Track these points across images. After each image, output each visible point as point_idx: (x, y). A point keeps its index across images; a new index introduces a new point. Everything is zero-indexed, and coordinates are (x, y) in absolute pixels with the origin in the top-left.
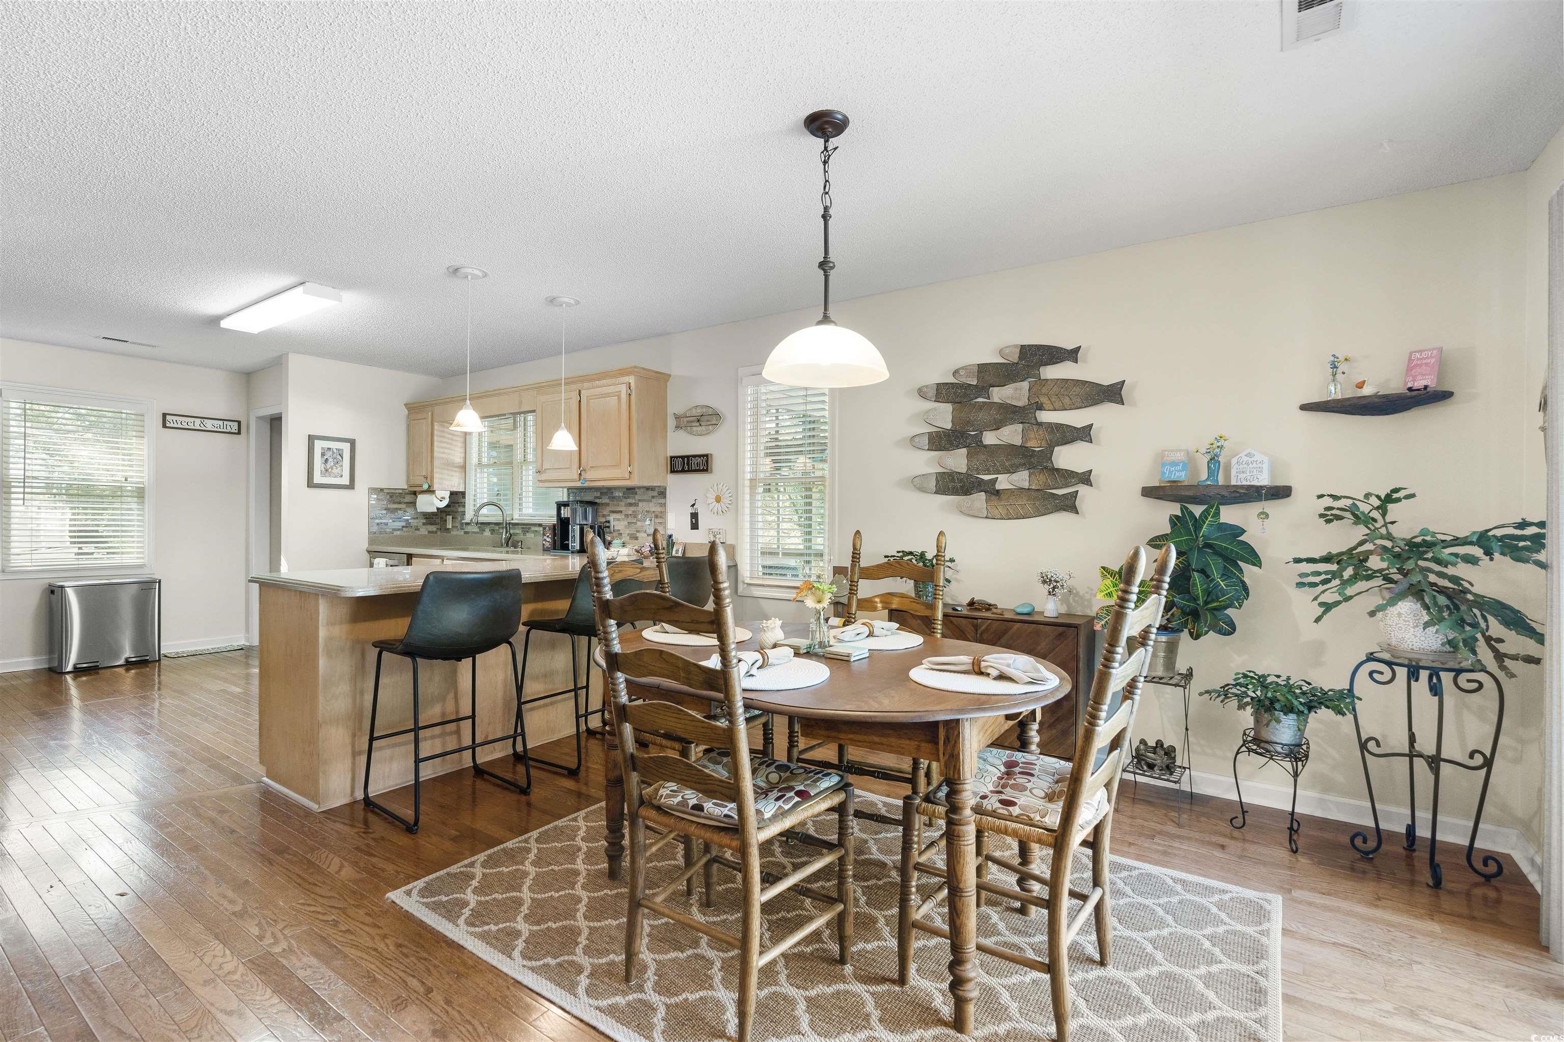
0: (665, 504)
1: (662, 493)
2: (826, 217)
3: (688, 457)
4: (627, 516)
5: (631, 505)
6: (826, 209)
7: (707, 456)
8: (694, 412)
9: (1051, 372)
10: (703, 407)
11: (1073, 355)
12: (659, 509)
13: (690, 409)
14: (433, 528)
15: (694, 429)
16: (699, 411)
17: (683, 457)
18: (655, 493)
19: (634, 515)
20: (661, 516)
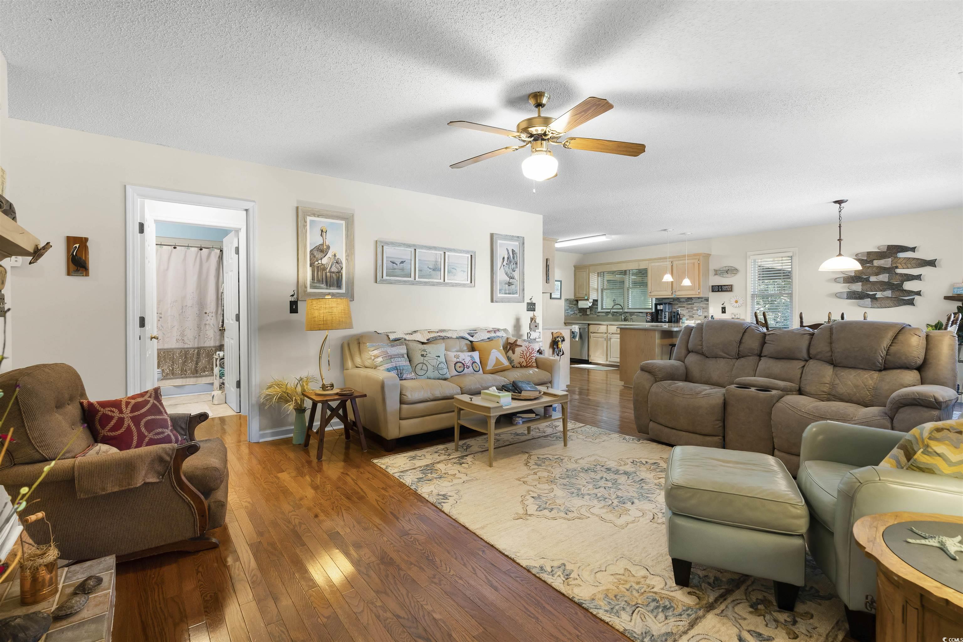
0: (708, 304)
1: (707, 300)
2: (840, 227)
3: (721, 286)
4: (688, 308)
5: (690, 304)
6: (840, 225)
7: (731, 285)
8: (724, 269)
9: (901, 255)
10: (729, 267)
11: (913, 249)
12: (704, 306)
13: (723, 268)
14: (581, 314)
15: (724, 275)
16: (727, 268)
17: (718, 286)
18: (703, 300)
19: (692, 308)
20: (706, 309)
